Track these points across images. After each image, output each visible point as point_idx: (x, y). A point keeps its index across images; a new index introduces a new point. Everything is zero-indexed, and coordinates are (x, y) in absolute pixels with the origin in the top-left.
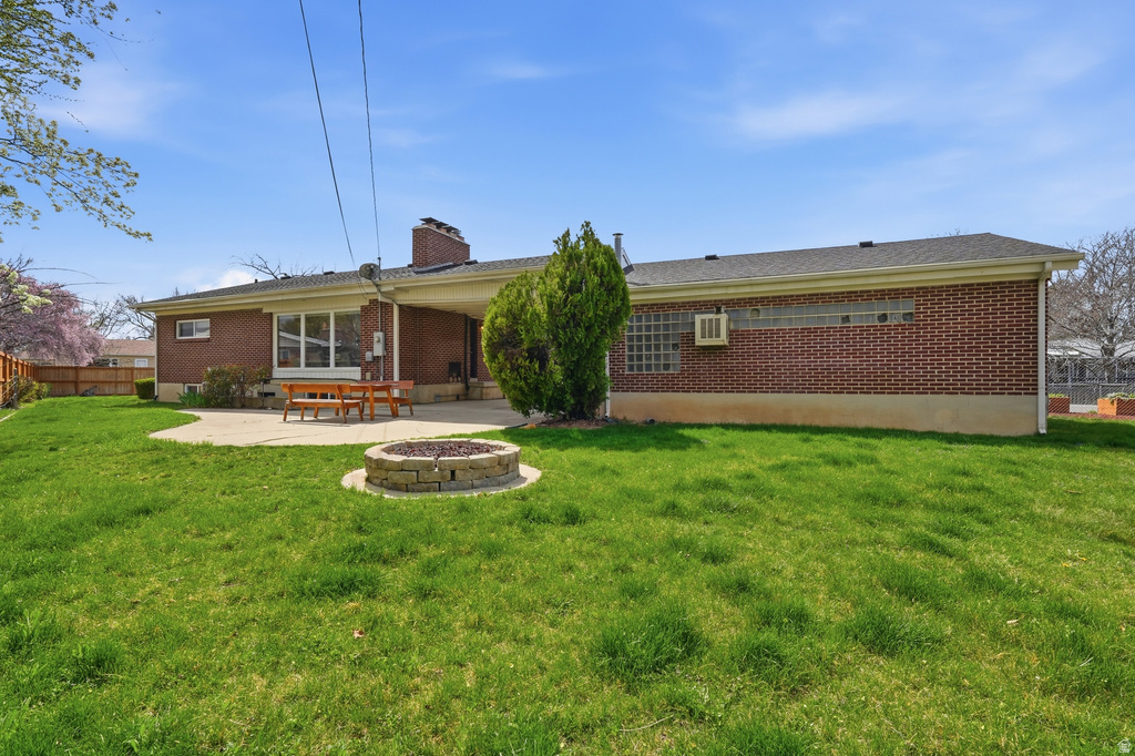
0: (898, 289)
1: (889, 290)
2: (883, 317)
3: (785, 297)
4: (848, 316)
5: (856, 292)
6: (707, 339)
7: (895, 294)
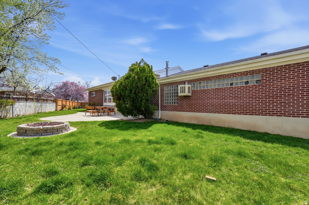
0: (254, 70)
1: (249, 71)
2: (247, 83)
3: (210, 77)
4: (232, 83)
5: (236, 73)
6: (182, 93)
7: (252, 73)
